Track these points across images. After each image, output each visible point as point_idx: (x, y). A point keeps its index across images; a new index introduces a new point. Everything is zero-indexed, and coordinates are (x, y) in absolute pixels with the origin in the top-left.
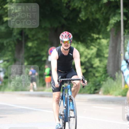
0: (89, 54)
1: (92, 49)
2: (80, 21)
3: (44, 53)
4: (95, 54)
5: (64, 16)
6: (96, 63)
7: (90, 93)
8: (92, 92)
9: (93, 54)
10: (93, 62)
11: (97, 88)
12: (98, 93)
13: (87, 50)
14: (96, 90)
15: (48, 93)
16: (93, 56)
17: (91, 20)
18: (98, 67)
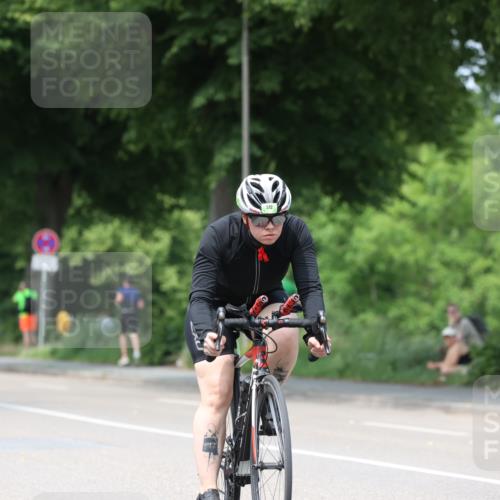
0: (147, 253)
1: (157, 240)
2: (125, 158)
3: (19, 249)
4: (166, 253)
5: (80, 142)
6: (167, 280)
7: (152, 364)
8: (156, 360)
9: (159, 254)
10: (159, 278)
11: (172, 348)
12: (172, 364)
13: (143, 243)
14: (167, 353)
15: (29, 361)
16: (161, 260)
17: (156, 155)
18: (175, 290)
